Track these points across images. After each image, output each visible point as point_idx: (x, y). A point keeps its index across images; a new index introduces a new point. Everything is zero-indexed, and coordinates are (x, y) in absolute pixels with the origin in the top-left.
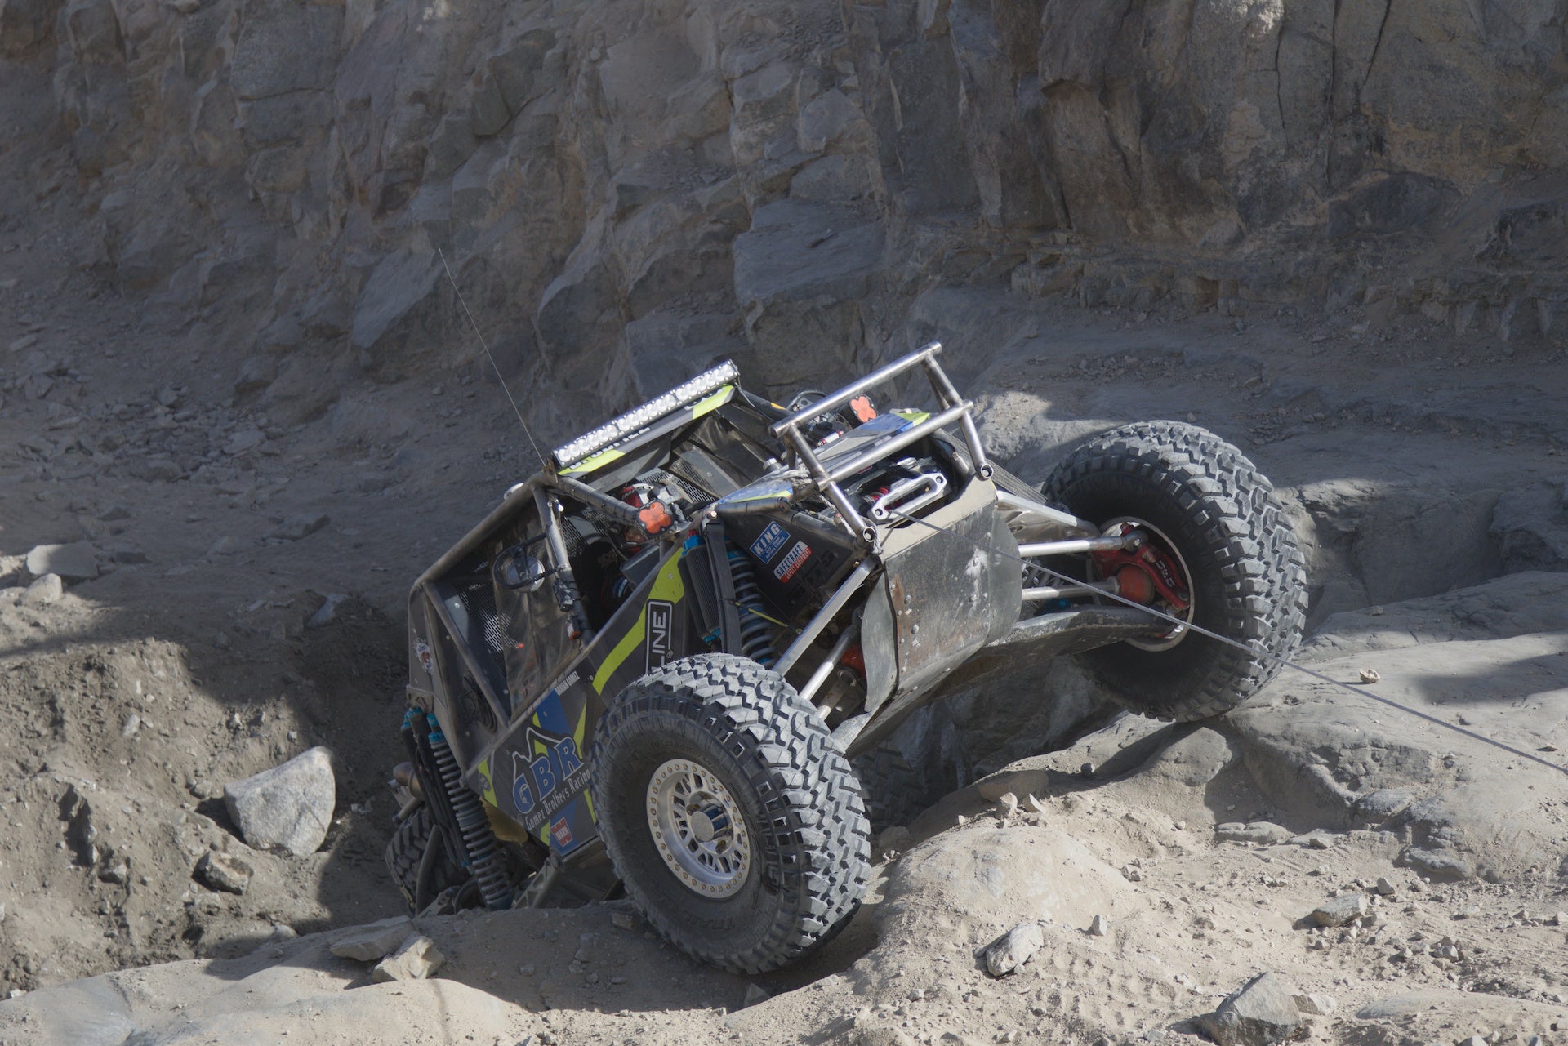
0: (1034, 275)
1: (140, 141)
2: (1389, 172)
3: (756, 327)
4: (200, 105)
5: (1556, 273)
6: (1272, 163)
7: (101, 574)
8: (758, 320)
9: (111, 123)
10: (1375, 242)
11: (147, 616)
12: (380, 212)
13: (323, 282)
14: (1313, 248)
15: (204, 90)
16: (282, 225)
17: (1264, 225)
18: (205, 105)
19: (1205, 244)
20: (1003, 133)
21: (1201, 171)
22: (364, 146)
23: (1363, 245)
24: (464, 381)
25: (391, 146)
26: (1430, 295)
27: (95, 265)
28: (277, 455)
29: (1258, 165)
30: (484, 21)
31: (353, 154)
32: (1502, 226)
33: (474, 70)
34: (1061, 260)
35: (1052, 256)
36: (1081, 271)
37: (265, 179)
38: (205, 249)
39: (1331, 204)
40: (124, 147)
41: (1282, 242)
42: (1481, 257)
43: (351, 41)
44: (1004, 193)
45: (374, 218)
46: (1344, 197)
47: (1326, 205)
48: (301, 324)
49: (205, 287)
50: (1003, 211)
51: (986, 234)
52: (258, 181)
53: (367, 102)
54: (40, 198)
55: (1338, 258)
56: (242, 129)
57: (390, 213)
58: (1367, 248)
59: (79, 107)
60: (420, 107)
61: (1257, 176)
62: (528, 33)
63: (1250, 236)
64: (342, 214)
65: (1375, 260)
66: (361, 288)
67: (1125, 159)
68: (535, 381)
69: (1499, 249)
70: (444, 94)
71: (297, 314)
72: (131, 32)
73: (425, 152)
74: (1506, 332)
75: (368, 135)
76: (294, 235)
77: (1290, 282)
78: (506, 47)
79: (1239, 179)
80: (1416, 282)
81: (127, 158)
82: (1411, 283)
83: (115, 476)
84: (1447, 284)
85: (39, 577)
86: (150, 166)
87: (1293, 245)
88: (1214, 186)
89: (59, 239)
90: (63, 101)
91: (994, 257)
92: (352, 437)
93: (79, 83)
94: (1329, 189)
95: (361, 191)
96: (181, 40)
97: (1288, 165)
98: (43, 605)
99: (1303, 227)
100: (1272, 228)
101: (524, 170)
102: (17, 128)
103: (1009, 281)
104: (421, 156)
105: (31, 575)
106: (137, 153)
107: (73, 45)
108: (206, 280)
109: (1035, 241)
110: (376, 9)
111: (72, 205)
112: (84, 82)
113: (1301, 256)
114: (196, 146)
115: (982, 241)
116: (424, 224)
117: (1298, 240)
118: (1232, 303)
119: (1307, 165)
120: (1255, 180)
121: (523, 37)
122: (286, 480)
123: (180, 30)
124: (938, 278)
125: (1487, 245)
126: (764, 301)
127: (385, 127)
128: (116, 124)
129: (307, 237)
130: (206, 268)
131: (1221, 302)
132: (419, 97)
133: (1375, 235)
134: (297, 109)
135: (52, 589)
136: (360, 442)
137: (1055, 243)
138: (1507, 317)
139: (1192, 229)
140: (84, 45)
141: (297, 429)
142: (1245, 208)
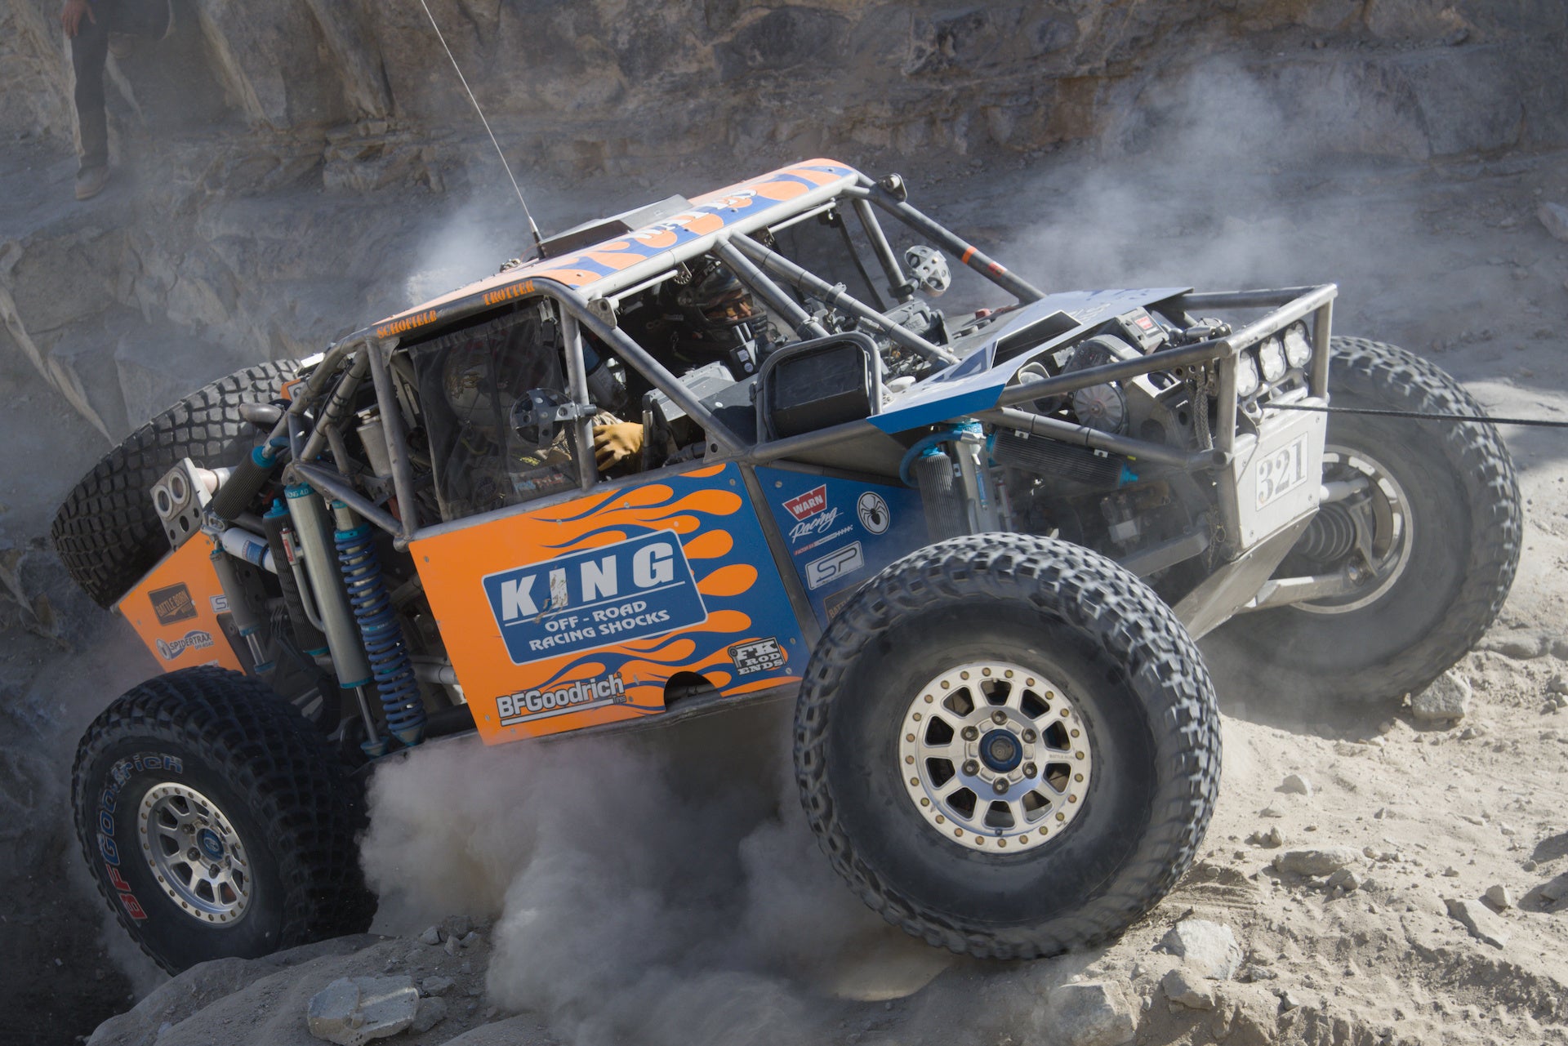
0: (359, 169)
2: (768, 7)
3: (15, 271)
5: (1008, 78)
6: (650, 12)
8: (18, 262)
10: (776, 78)
14: (705, 94)
17: (648, 76)
19: (579, 106)
20: (278, 28)
21: (576, 28)
23: (763, 83)
26: (862, 122)
29: (636, 15)
32: (941, 38)
34: (385, 149)
35: (370, 148)
36: (418, 157)
39: (714, 46)
41: (668, 92)
42: (918, 74)
44: (288, 92)
46: (726, 38)
47: (706, 49)
50: (289, 111)
51: (269, 138)
55: (735, 101)
58: (768, 86)
61: (635, 26)
63: (633, 91)
65: (782, 97)
67: (477, 27)
69: (940, 62)
74: (962, 146)
77: (688, 131)
79: (617, 32)
80: (846, 109)
82: (837, 111)
84: (887, 106)
87: (681, 94)
88: (590, 42)
91: (285, 161)
94: (709, 33)
97: (665, 13)
99: (686, 74)
100: (655, 79)
103: (322, 183)
109: (336, 136)
113: (692, 104)
115: (265, 147)
117: (686, 88)
118: (625, 163)
119: (684, 10)
120: (633, 32)
124: (221, 192)
125: (923, 60)
126: (22, 242)
131: (609, 164)
133: (773, 72)
137: (368, 134)
138: (961, 128)
139: (557, 94)
142: (626, 63)
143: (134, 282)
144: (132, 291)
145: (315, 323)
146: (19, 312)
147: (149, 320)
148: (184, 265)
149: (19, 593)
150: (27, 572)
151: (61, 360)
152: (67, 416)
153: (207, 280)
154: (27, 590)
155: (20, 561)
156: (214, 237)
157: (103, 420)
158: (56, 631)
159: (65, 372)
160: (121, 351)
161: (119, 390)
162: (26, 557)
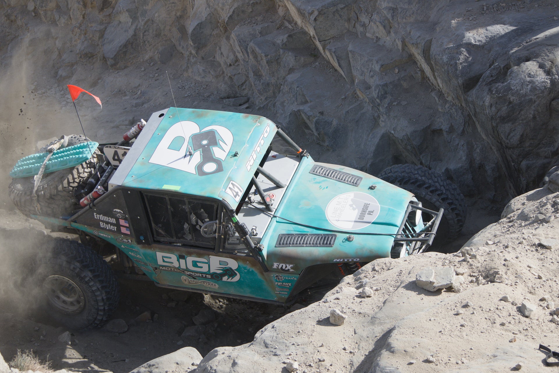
143: (355, 23)
144: (354, 27)
145: (418, 38)
146: (316, 34)
147: (360, 36)
148: (372, 18)
149: (314, 130)
150: (317, 123)
151: (330, 50)
152: (331, 70)
153: (380, 22)
154: (317, 129)
155: (315, 120)
156: (383, 8)
157: (343, 71)
158: (327, 143)
159: (331, 54)
160: (350, 48)
161: (350, 61)
162: (317, 118)
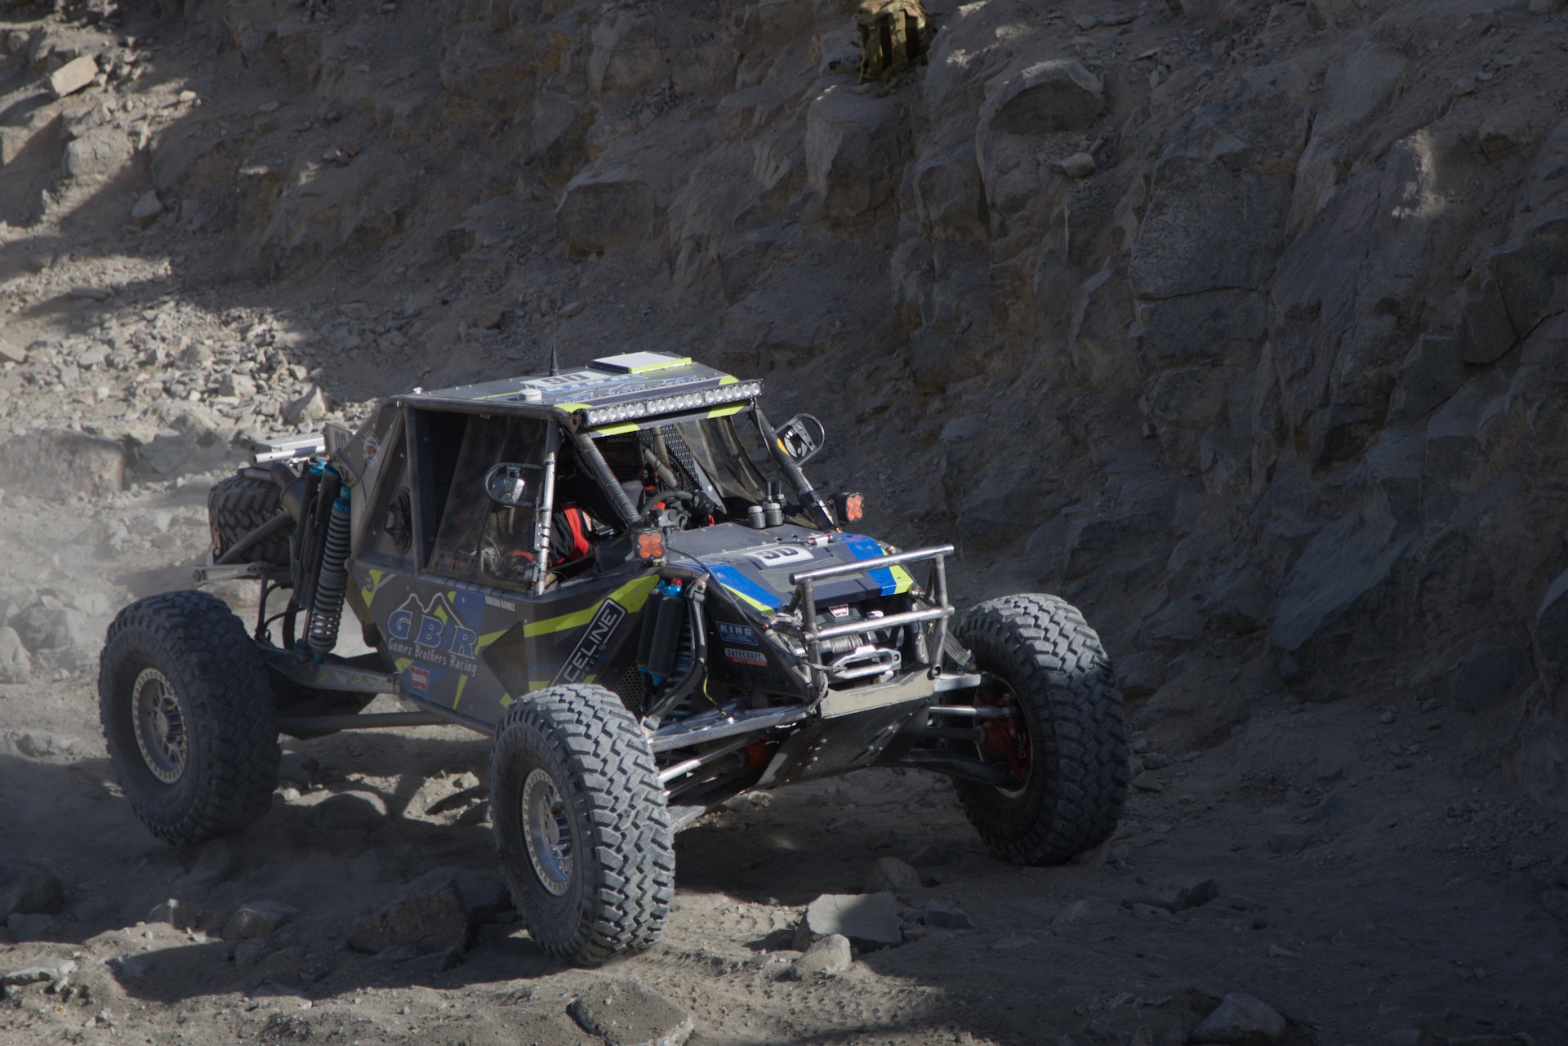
1: (1000, 348)
4: (1085, 303)
7: (905, 939)
9: (964, 322)
11: (964, 1003)
12: (1323, 462)
13: (1236, 555)
15: (1092, 283)
16: (1185, 473)
18: (1092, 303)
22: (1306, 371)
24: (1426, 705)
25: (1344, 373)
27: (928, 514)
28: (1157, 792)
30: (1488, 205)
31: (1290, 380)
33: (1469, 271)
37: (1166, 408)
38: (1078, 500)
40: (978, 357)
43: (1300, 224)
45: (1313, 471)
48: (1201, 612)
49: (1074, 552)
52: (1157, 411)
53: (1315, 310)
54: (861, 420)
56: (1140, 339)
57: (1336, 464)
59: (922, 300)
60: (1389, 320)
62: (1550, 223)
64: (1270, 463)
66: (1289, 567)
68: (1527, 712)
70: (1424, 303)
71: (1197, 598)
72: (999, 201)
73: (1392, 382)
75: (1313, 356)
76: (1201, 488)
78: (1516, 242)
81: (981, 371)
83: (933, 805)
85: (822, 937)
86: (1012, 383)
89: (882, 477)
90: (901, 289)
92: (1263, 774)
93: (925, 267)
95: (1298, 432)
96: (1067, 214)
98: (824, 977)
101: (1530, 414)
102: (838, 324)
104: (1386, 387)
105: (813, 933)
106: (996, 364)
107: (921, 213)
108: (1076, 543)
110: (1337, 183)
111: (903, 431)
112: (932, 266)
114: (1076, 358)
116: (1383, 483)
121: (1542, 229)
122: (1167, 827)
123: (1067, 200)
127: (1339, 344)
128: (971, 324)
129: (1219, 492)
130: (1078, 525)
132: (1388, 306)
134: (1217, 315)
135: (838, 956)
136: (1273, 780)
140: (935, 214)
141: (1187, 757)
